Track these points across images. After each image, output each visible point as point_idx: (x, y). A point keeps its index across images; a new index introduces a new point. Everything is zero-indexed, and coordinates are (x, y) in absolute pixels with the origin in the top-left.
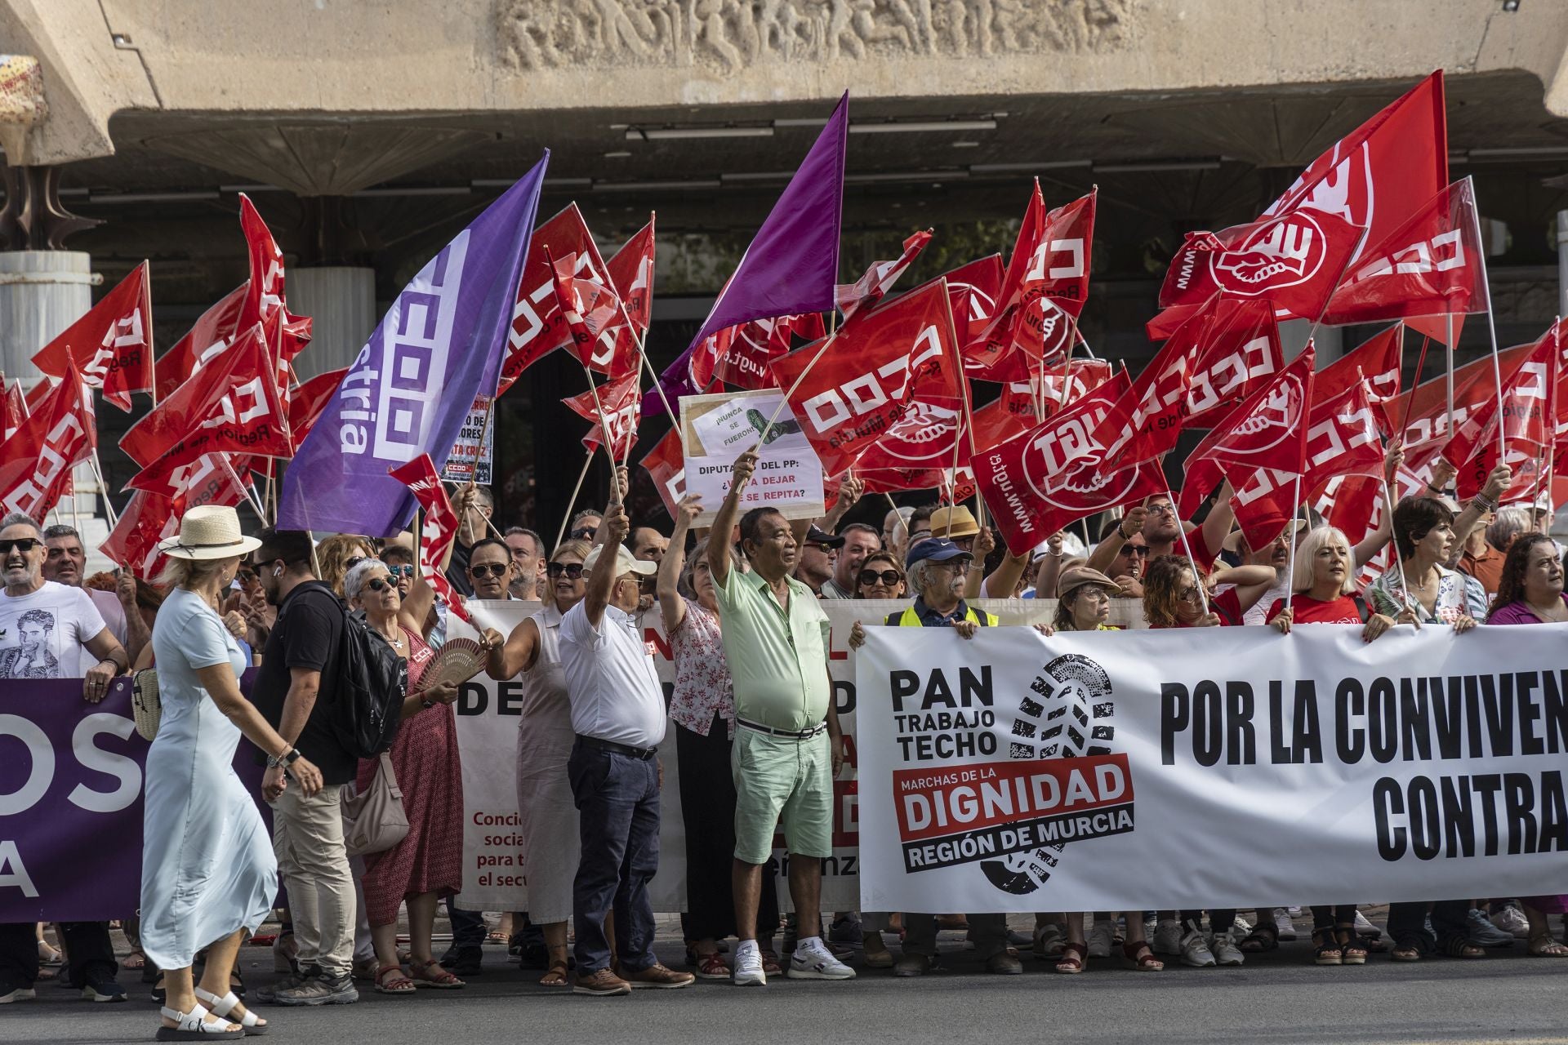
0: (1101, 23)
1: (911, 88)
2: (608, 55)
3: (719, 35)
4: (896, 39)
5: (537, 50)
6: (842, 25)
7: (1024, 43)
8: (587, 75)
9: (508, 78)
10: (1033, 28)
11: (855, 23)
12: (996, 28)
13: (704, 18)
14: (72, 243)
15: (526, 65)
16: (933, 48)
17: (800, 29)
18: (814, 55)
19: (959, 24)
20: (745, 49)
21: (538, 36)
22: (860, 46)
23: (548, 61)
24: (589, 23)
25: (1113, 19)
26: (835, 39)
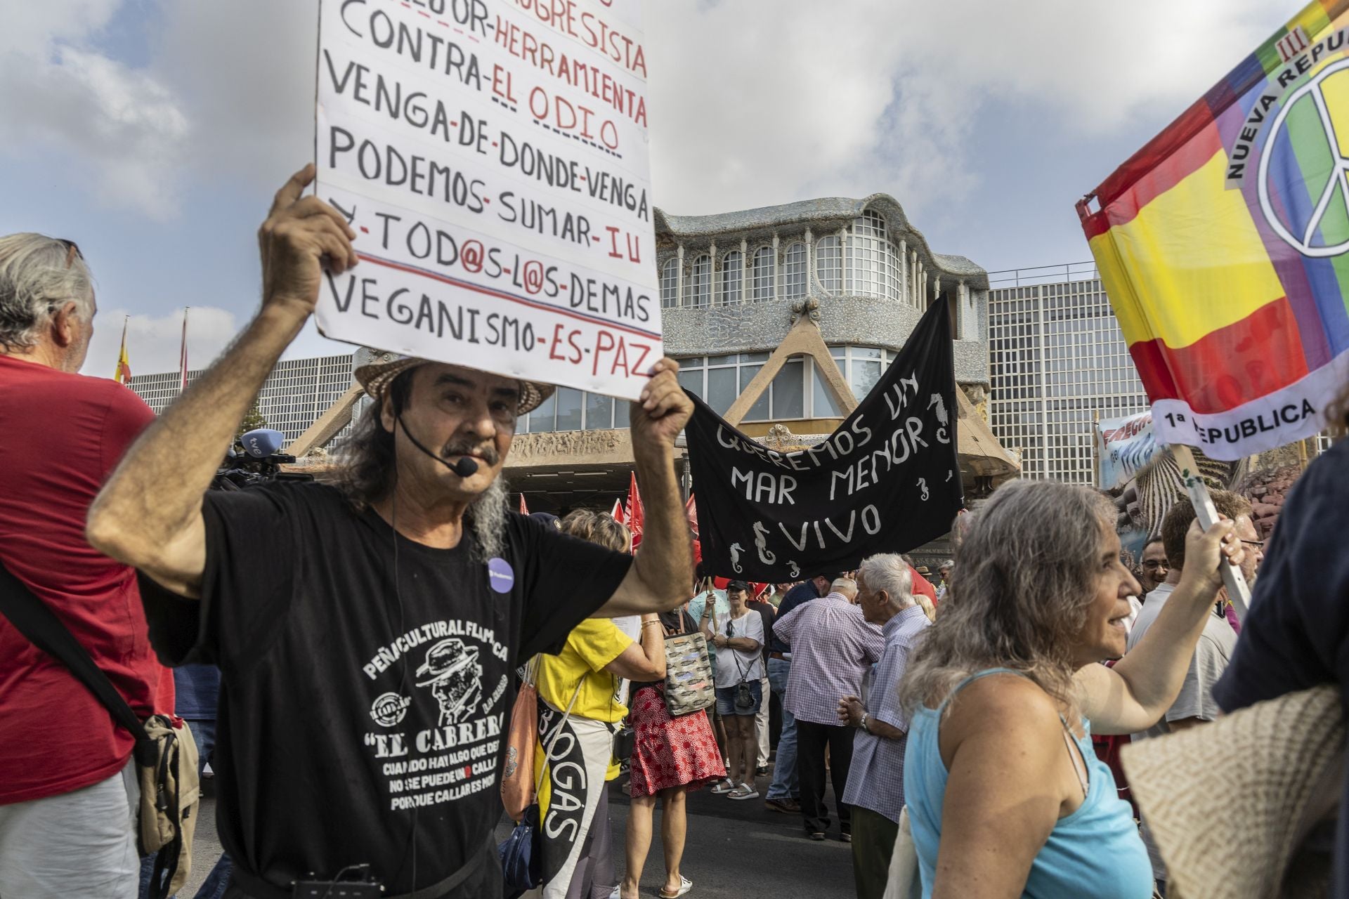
0: (610, 446)
1: (562, 463)
3: (527, 451)
4: (564, 452)
6: (553, 448)
7: (591, 452)
11: (556, 447)
12: (587, 448)
16: (572, 453)
17: (544, 449)
18: (545, 455)
19: (579, 447)
22: (555, 453)
25: (613, 445)
26: (551, 451)
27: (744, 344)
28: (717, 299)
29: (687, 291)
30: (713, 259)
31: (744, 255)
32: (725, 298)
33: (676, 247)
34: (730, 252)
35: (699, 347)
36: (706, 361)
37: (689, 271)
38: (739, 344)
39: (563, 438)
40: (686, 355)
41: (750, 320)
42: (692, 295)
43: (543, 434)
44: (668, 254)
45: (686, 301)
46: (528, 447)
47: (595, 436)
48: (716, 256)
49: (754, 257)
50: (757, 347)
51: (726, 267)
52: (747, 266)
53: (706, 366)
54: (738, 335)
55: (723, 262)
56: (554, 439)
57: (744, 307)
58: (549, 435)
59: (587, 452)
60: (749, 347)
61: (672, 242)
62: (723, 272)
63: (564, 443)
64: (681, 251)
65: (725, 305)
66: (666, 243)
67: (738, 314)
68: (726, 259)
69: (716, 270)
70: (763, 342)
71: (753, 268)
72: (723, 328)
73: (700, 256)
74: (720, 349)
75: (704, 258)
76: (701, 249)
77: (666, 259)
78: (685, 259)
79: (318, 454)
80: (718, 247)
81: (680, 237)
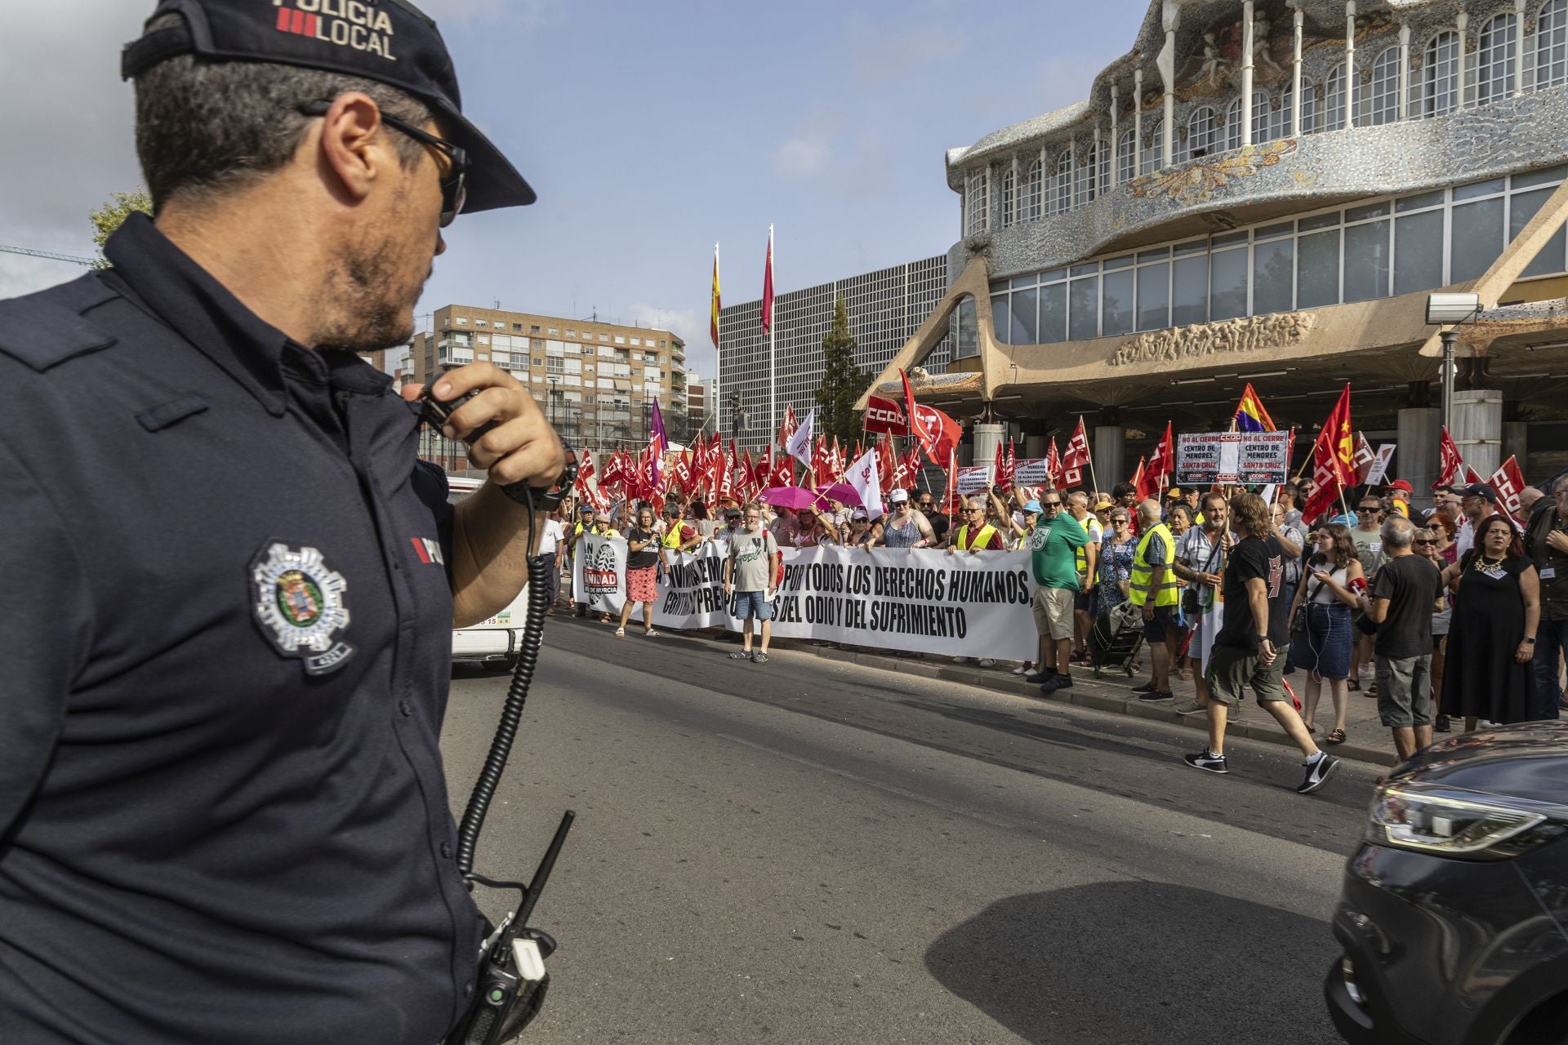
0: (1294, 335)
1: (1222, 363)
2: (1140, 360)
3: (1172, 351)
4: (1225, 347)
5: (1121, 359)
6: (1209, 344)
7: (1265, 344)
8: (1131, 366)
9: (1111, 368)
10: (1269, 339)
11: (1213, 343)
12: (1258, 340)
13: (1169, 345)
14: (994, 421)
15: (1117, 364)
16: (1235, 348)
17: (1196, 347)
18: (1198, 355)
19: (1246, 340)
20: (1178, 354)
21: (1122, 355)
22: (1213, 351)
23: (1123, 363)
24: (1137, 349)
25: (1298, 334)
26: (1206, 349)
27: (1518, 159)
28: (1469, 94)
29: (1414, 93)
30: (1462, 36)
31: (1520, 17)
32: (1483, 91)
33: (1397, 28)
34: (1492, 17)
35: (1438, 176)
36: (1448, 195)
37: (1416, 61)
38: (1511, 159)
39: (1222, 330)
40: (1414, 189)
41: (1531, 118)
42: (1424, 98)
43: (1194, 327)
44: (1380, 43)
45: (1413, 110)
46: (1173, 346)
47: (1270, 323)
48: (1468, 28)
49: (1538, 16)
50: (1544, 159)
51: (1484, 42)
52: (1526, 33)
53: (1448, 203)
54: (1507, 147)
55: (1479, 35)
56: (1210, 333)
57: (1519, 99)
58: (1201, 328)
59: (1257, 346)
60: (1528, 162)
61: (1388, 22)
62: (1478, 52)
63: (1224, 337)
64: (1405, 34)
65: (1481, 103)
66: (1377, 27)
67: (1509, 114)
68: (1485, 30)
69: (1467, 51)
70: (1557, 151)
71: (1537, 34)
72: (1480, 140)
73: (1437, 35)
74: (1476, 173)
75: (1444, 37)
76: (1440, 22)
77: (1377, 52)
78: (1411, 44)
79: (919, 375)
80: (1471, 14)
81: (1401, 11)
